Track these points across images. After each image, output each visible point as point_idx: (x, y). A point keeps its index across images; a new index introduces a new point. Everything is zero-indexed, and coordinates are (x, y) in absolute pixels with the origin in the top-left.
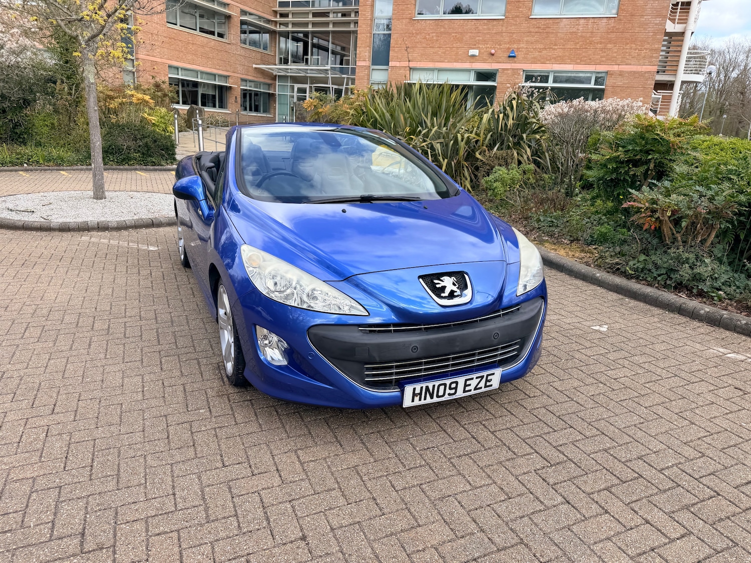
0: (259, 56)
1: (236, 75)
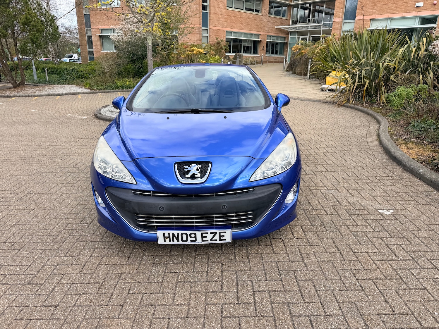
0: (279, 21)
1: (264, 33)
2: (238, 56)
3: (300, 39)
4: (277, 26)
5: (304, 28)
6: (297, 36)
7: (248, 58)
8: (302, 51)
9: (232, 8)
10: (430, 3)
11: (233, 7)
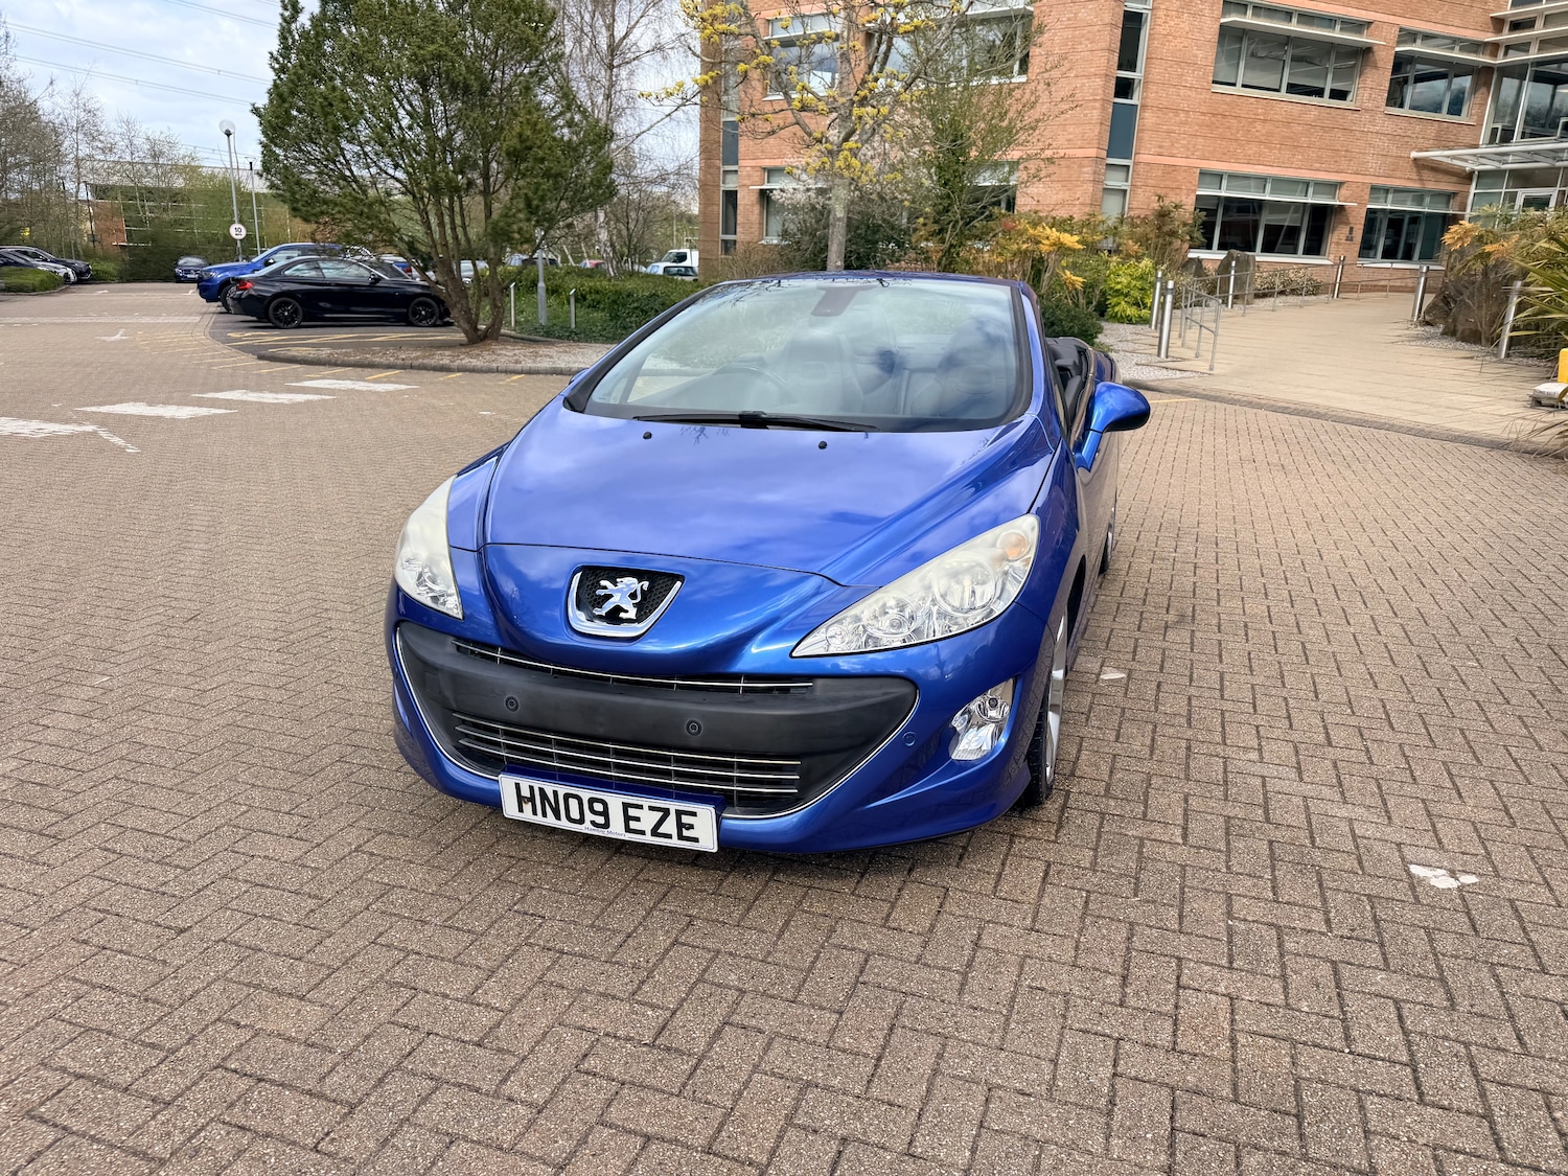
0: (1431, 130)
1: (1359, 179)
2: (1234, 264)
3: (1520, 201)
4: (1421, 150)
5: (1537, 157)
6: (1504, 190)
7: (1281, 271)
8: (1488, 248)
9: (1234, 85)
11: (1239, 83)
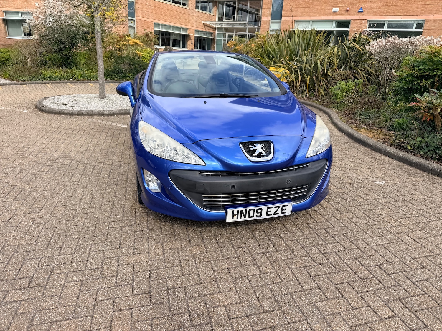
1: (192, 28)
2: (169, 50)
3: (227, 36)
6: (223, 33)
8: (237, 48)
10: (344, 9)
